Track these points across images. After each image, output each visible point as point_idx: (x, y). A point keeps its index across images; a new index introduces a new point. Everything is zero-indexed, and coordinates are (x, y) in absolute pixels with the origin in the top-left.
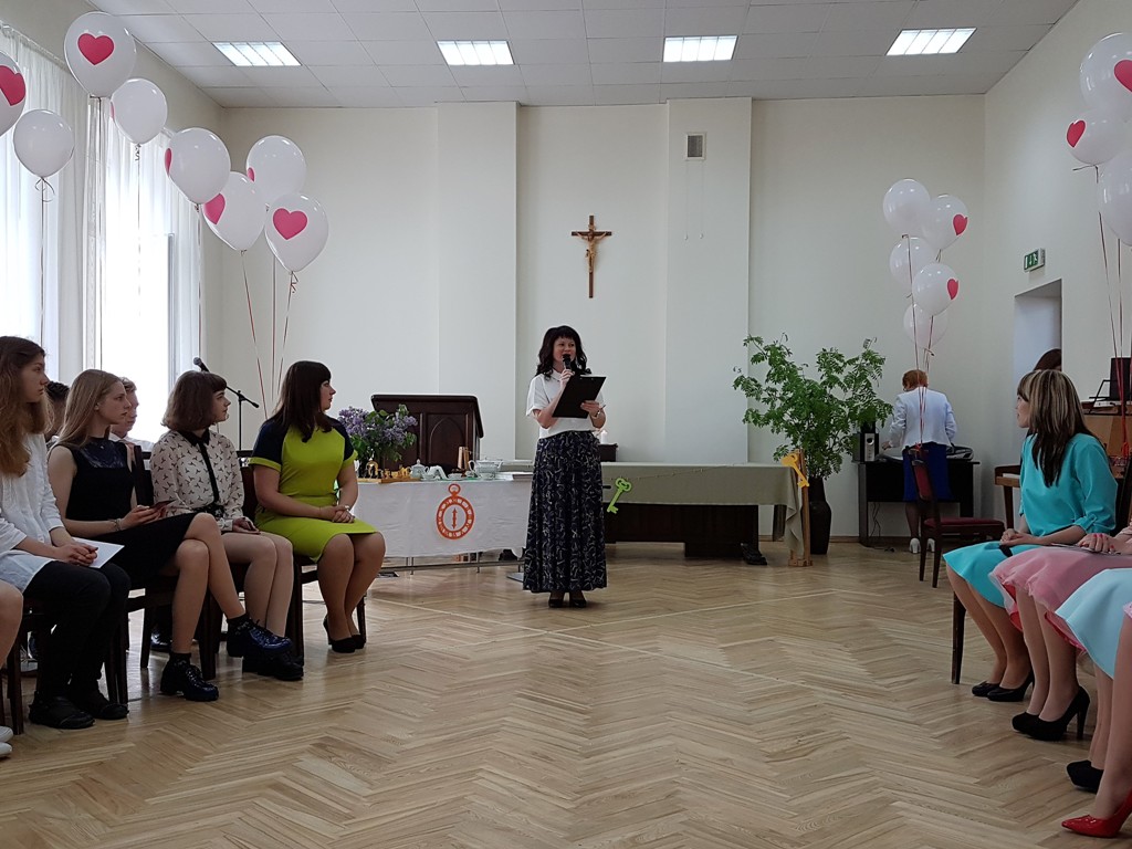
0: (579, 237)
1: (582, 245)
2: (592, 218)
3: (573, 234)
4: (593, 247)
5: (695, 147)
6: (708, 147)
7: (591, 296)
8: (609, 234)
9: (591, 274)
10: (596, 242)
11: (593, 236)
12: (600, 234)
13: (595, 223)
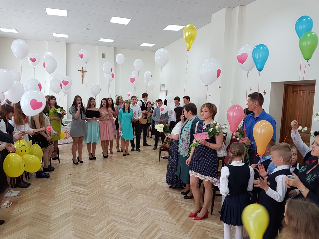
0: (80, 71)
1: (81, 73)
2: (82, 68)
3: (79, 71)
4: (83, 74)
5: (104, 56)
6: (106, 56)
7: (83, 84)
8: (86, 71)
9: (83, 79)
10: (84, 73)
11: (83, 71)
12: (84, 71)
13: (83, 69)
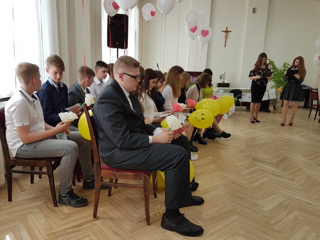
0: (224, 32)
5: (254, 11)
6: (258, 10)
7: (225, 47)
9: (226, 41)
10: (228, 33)
11: (227, 32)
12: (229, 31)
13: (228, 28)
